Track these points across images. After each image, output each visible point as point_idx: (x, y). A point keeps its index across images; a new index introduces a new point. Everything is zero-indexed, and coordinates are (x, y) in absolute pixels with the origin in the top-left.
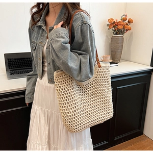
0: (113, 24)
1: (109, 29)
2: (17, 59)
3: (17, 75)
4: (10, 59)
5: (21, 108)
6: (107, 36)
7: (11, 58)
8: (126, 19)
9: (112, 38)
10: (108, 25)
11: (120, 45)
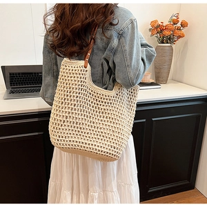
0: (156, 28)
1: (151, 35)
2: (23, 74)
3: (18, 94)
4: (13, 74)
8: (178, 22)
9: (157, 48)
10: (150, 30)
11: (167, 58)
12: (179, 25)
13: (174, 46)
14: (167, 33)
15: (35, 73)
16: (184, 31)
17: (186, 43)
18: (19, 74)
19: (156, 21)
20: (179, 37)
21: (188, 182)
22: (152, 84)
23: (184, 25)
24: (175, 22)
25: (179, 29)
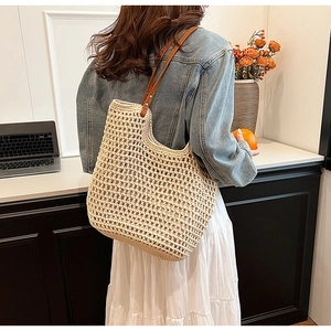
8: (264, 43)
11: (249, 103)
15: (32, 136)
17: (280, 78)
18: (6, 137)
20: (268, 68)
21: (295, 309)
23: (274, 48)
24: (260, 45)
25: (266, 55)
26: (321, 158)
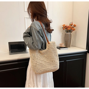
0: (65, 27)
1: (63, 30)
2: (15, 45)
3: (14, 53)
5: (18, 68)
6: (62, 34)
7: (12, 44)
8: (73, 25)
9: (65, 34)
10: (62, 28)
11: (69, 38)
12: (73, 26)
13: (71, 33)
14: (69, 29)
15: (20, 45)
16: (75, 28)
17: (76, 32)
18: (14, 45)
19: (65, 25)
20: (73, 30)
22: (64, 48)
23: (75, 26)
24: (71, 25)
25: (73, 27)
26: (87, 50)
